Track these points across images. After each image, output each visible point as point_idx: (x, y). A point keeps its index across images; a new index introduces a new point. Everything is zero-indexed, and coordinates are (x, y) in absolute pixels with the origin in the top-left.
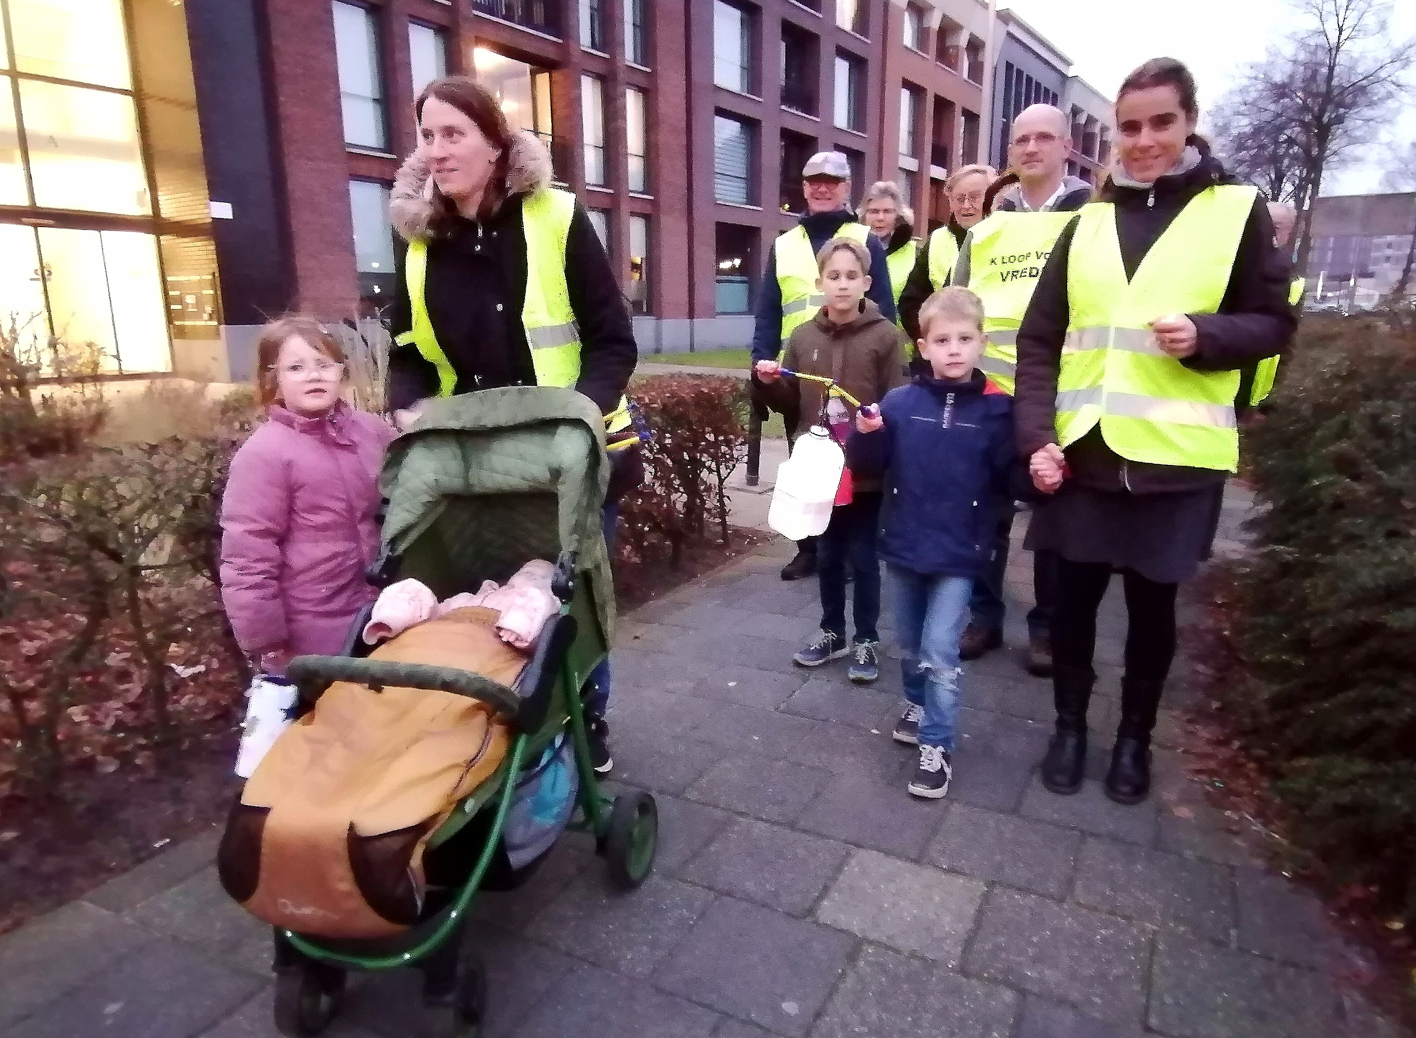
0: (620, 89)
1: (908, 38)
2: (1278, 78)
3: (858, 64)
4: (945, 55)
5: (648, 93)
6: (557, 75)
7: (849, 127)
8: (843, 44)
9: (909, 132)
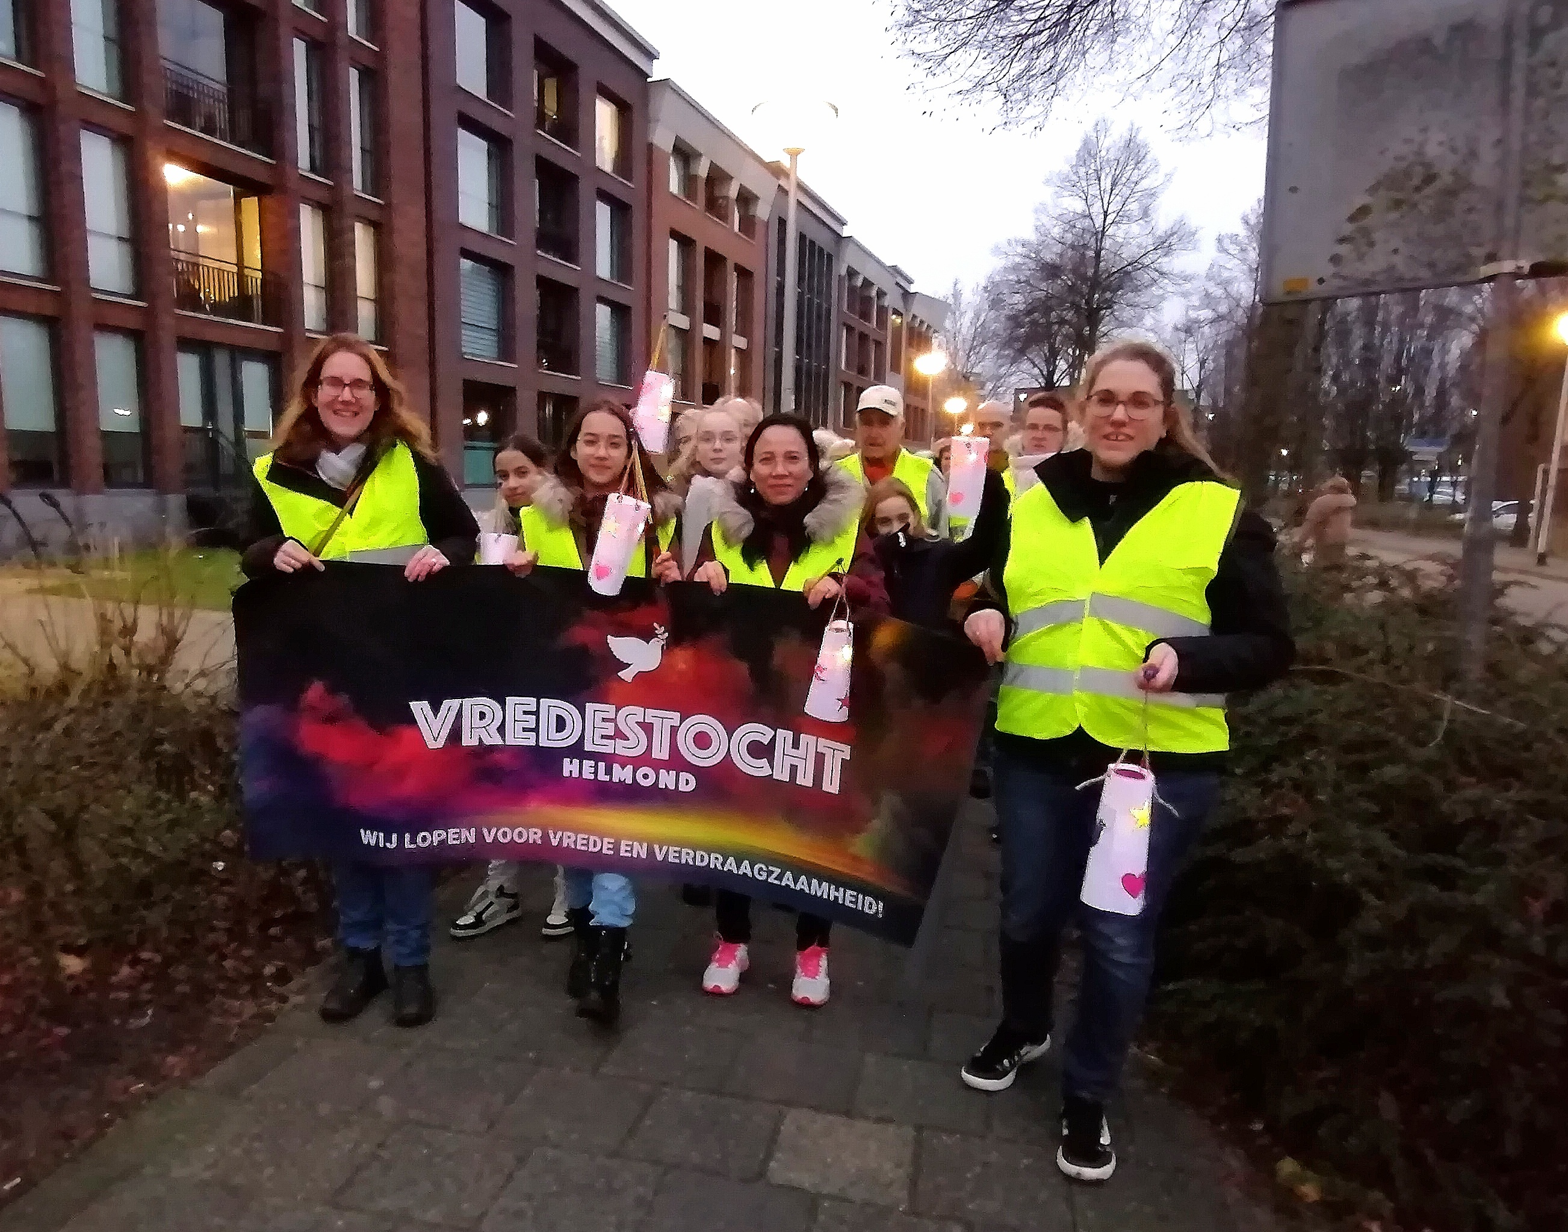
0: (347, 222)
1: (674, 185)
2: (1049, 257)
3: (620, 210)
4: (714, 206)
5: (380, 229)
6: (268, 201)
7: (612, 278)
8: (604, 187)
9: (678, 287)
